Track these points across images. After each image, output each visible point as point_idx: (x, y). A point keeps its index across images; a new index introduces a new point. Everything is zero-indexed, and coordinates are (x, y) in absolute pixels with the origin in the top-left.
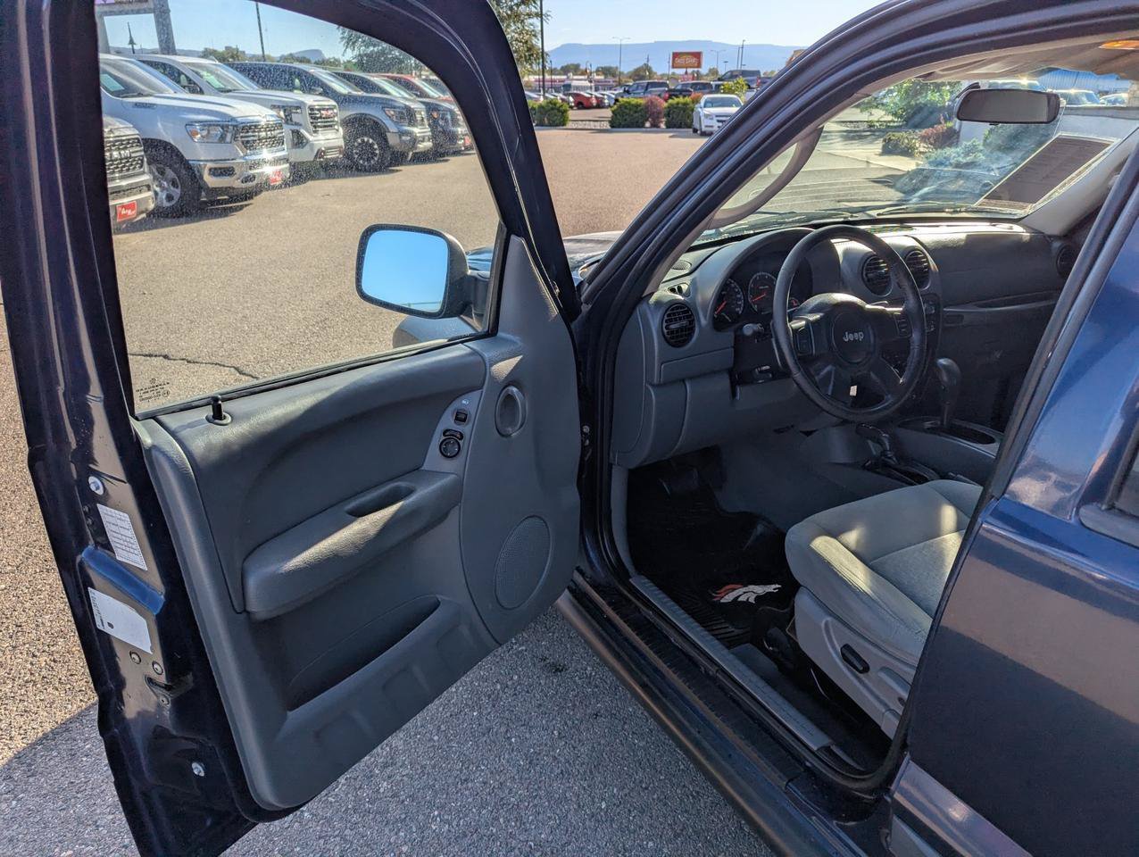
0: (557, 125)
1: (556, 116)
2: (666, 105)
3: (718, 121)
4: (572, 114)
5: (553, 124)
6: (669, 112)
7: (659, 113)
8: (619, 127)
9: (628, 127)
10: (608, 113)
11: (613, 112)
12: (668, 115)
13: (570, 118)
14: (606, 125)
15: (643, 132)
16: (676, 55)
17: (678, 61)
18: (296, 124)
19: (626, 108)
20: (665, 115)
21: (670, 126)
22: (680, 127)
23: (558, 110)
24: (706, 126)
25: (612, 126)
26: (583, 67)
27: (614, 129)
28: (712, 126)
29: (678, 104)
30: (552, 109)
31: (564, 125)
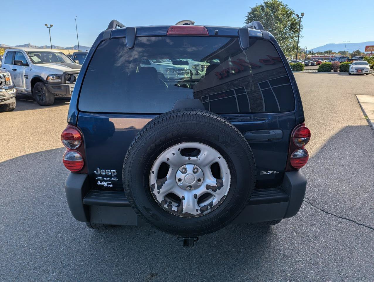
0: (299, 71)
1: (299, 68)
2: (340, 64)
3: (356, 70)
4: (305, 68)
5: (298, 70)
6: (341, 67)
7: (337, 67)
8: (321, 72)
9: (324, 71)
10: (317, 67)
11: (319, 67)
12: (340, 68)
13: (304, 69)
14: (316, 71)
15: (331, 73)
16: (367, 47)
17: (368, 49)
18: (197, 69)
19: (324, 65)
20: (339, 68)
21: (341, 71)
22: (345, 72)
23: (300, 66)
24: (351, 72)
25: (318, 71)
26: (333, 52)
27: (319, 72)
28: (353, 72)
29: (345, 64)
30: (298, 66)
31: (302, 71)
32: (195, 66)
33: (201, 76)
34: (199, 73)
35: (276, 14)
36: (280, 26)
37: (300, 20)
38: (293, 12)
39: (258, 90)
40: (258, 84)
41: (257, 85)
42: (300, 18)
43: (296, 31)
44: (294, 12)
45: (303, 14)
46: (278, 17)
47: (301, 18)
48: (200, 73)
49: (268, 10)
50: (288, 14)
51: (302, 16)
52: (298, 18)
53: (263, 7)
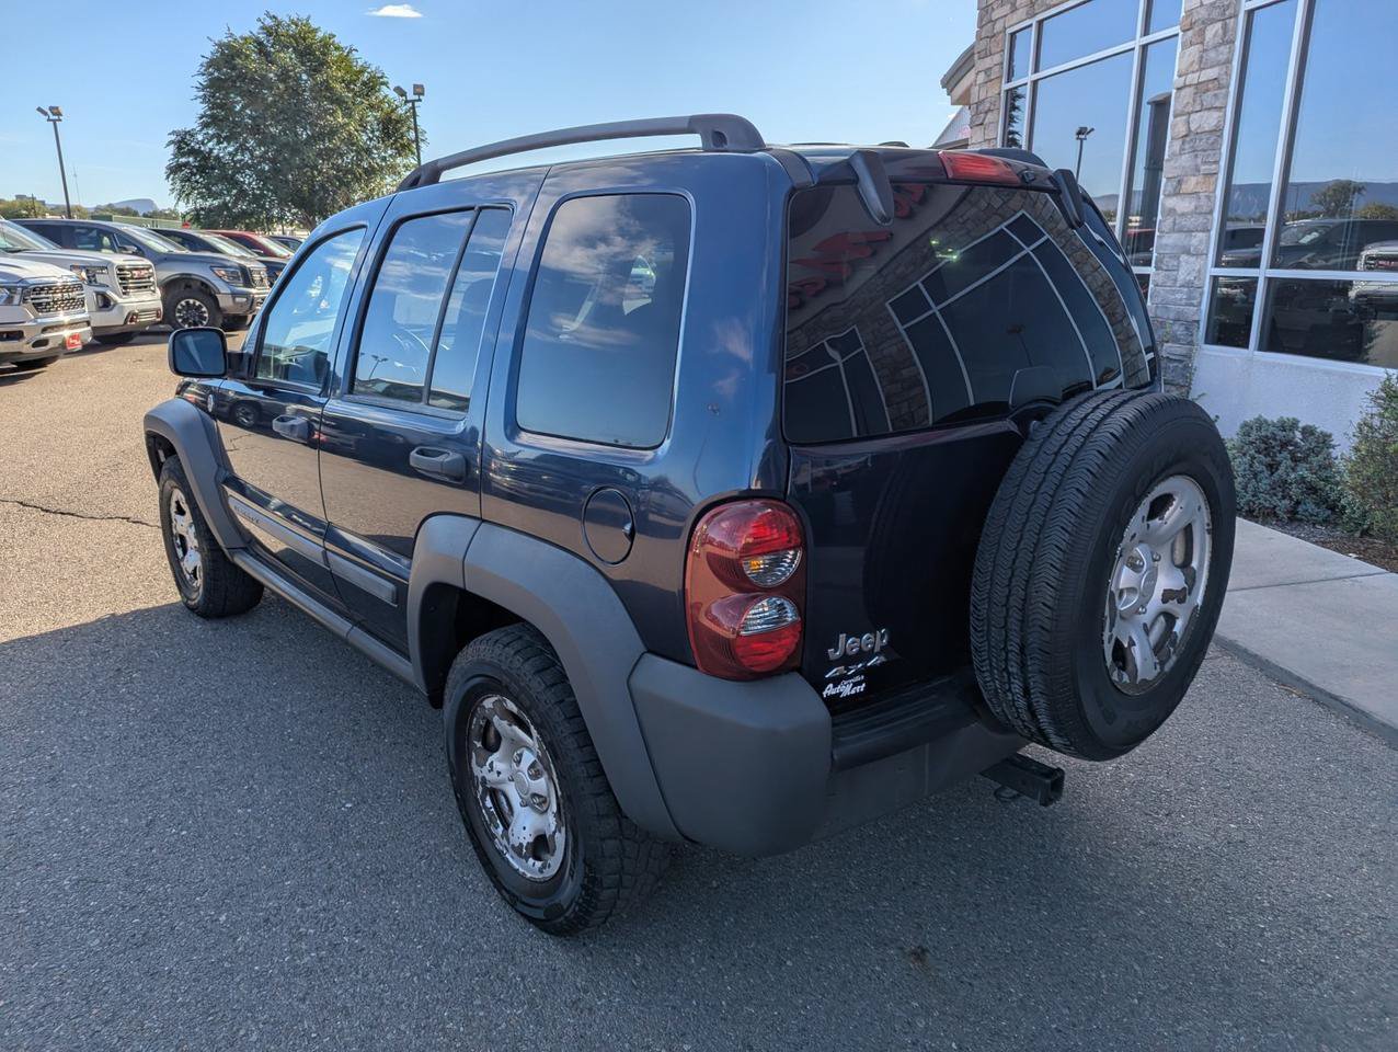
18: (102, 285)
32: (87, 271)
33: (126, 314)
34: (116, 303)
35: (319, 78)
36: (347, 124)
37: (413, 108)
38: (382, 77)
39: (893, 329)
40: (887, 304)
41: (886, 309)
42: (413, 102)
43: (403, 146)
44: (385, 80)
45: (419, 90)
46: (329, 89)
47: (416, 104)
48: (119, 300)
49: (288, 57)
50: (364, 84)
51: (417, 97)
52: (407, 102)
53: (260, 43)
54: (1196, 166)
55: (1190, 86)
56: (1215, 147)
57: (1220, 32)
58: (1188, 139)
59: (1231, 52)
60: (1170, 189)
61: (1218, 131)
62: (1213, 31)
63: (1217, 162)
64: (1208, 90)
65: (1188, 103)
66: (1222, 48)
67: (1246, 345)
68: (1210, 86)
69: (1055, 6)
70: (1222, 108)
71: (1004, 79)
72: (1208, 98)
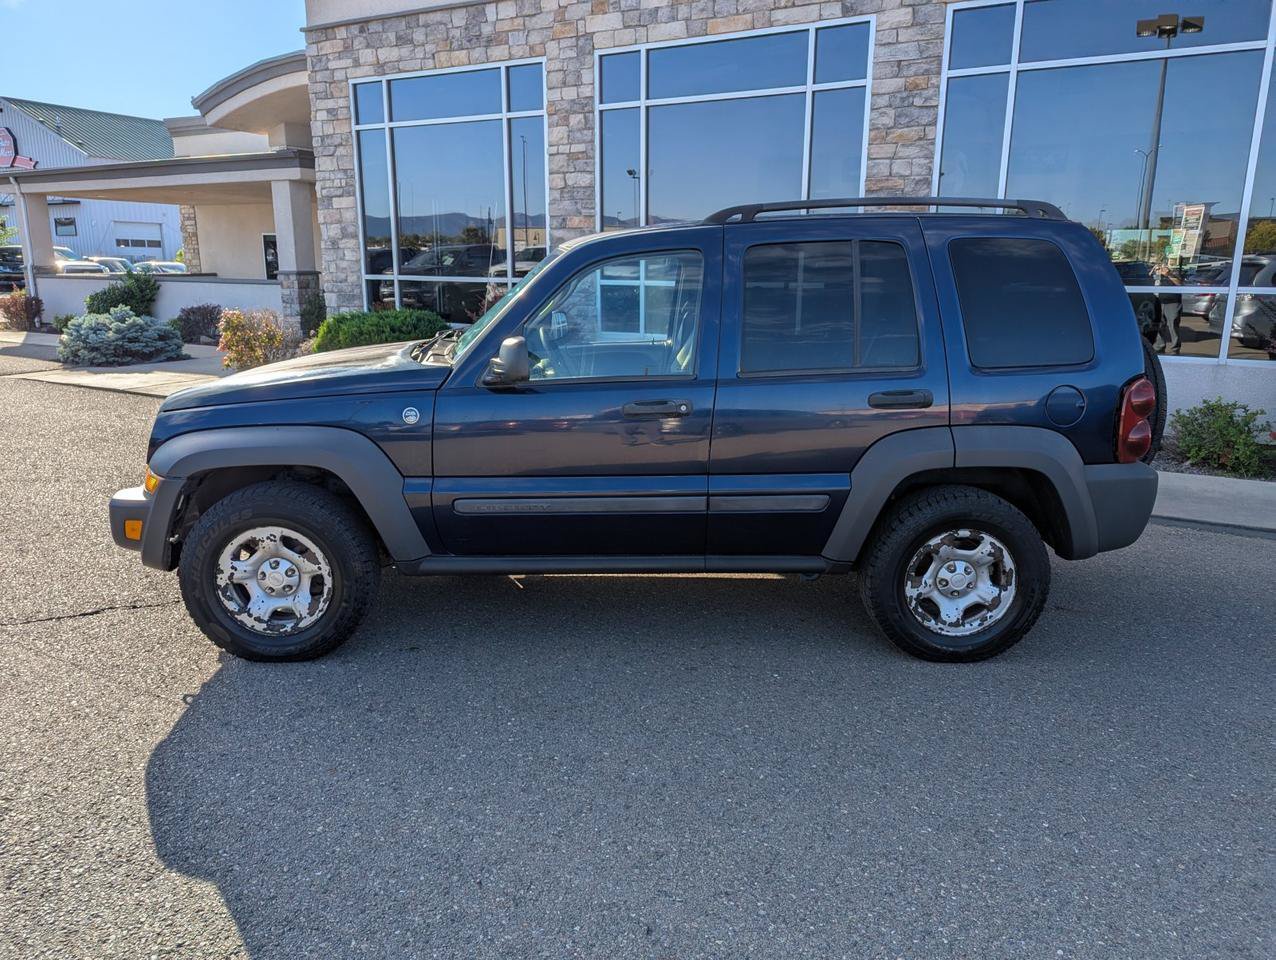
54: (577, 209)
55: (563, 154)
56: (591, 197)
57: (583, 120)
58: (566, 190)
59: (593, 134)
60: (555, 224)
61: (591, 187)
62: (576, 120)
63: (594, 208)
64: (579, 159)
65: (563, 166)
66: (585, 132)
67: (638, 331)
68: (580, 156)
69: (408, 71)
70: (592, 172)
71: (353, 121)
72: (580, 164)
